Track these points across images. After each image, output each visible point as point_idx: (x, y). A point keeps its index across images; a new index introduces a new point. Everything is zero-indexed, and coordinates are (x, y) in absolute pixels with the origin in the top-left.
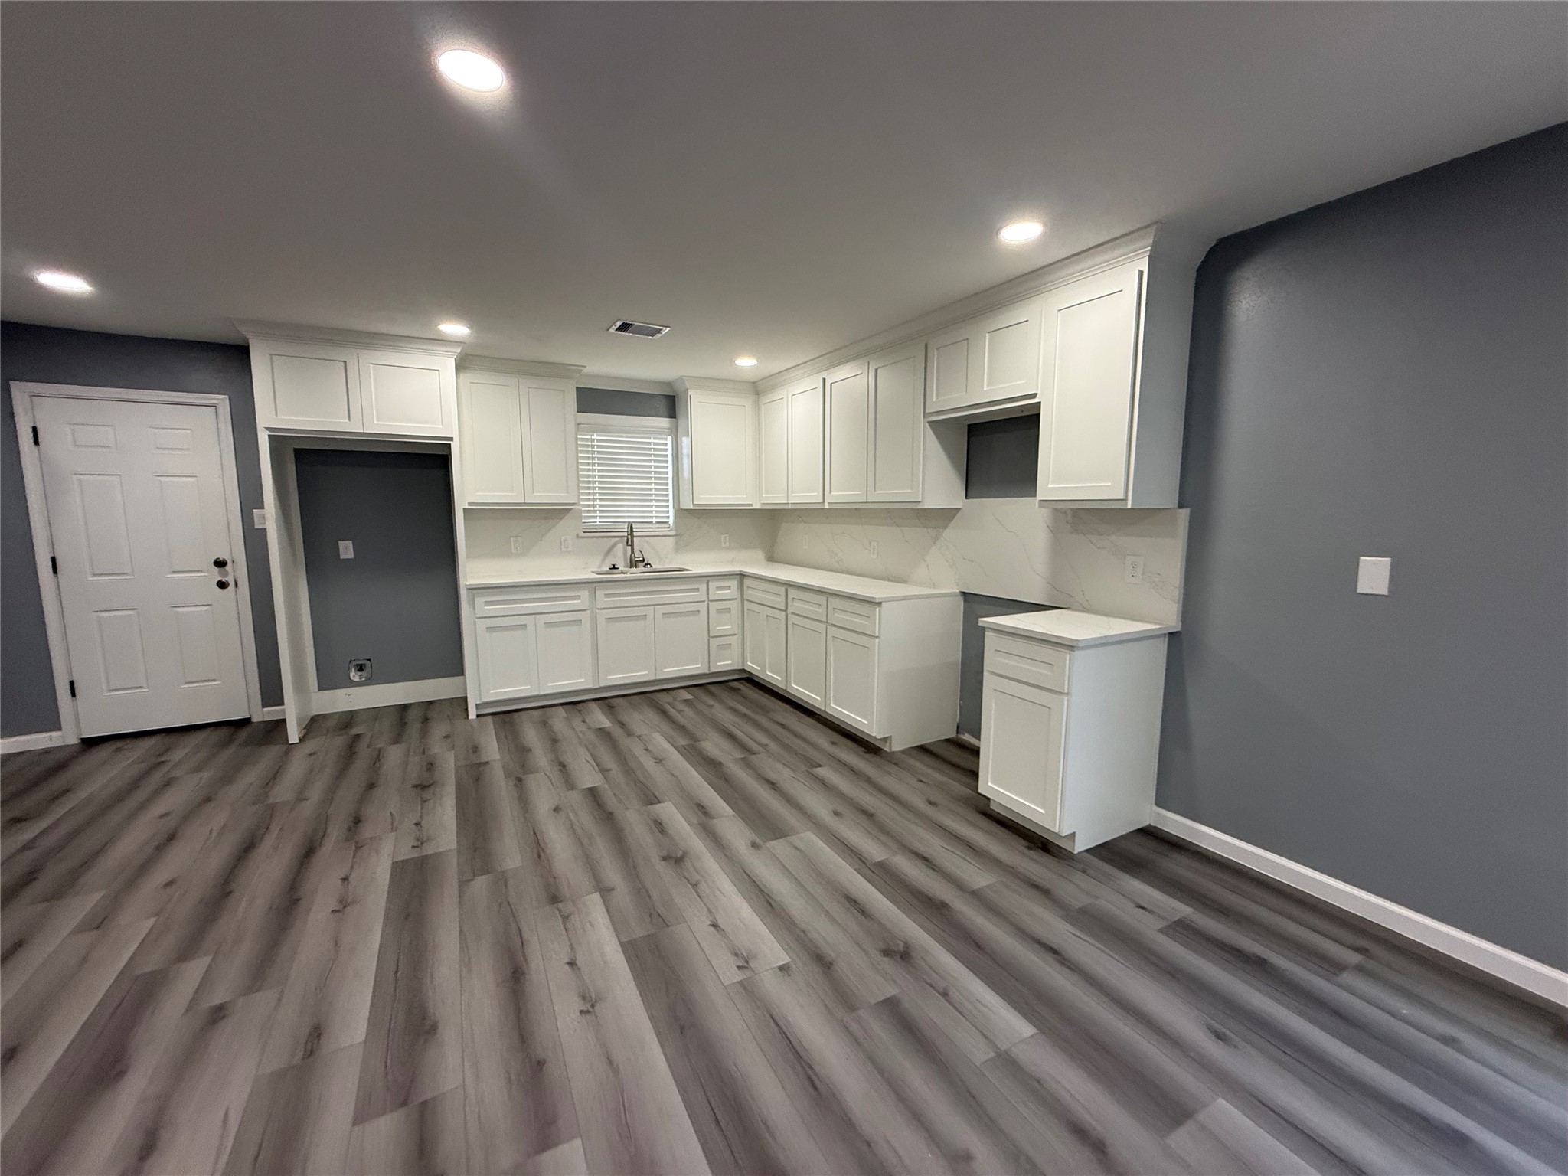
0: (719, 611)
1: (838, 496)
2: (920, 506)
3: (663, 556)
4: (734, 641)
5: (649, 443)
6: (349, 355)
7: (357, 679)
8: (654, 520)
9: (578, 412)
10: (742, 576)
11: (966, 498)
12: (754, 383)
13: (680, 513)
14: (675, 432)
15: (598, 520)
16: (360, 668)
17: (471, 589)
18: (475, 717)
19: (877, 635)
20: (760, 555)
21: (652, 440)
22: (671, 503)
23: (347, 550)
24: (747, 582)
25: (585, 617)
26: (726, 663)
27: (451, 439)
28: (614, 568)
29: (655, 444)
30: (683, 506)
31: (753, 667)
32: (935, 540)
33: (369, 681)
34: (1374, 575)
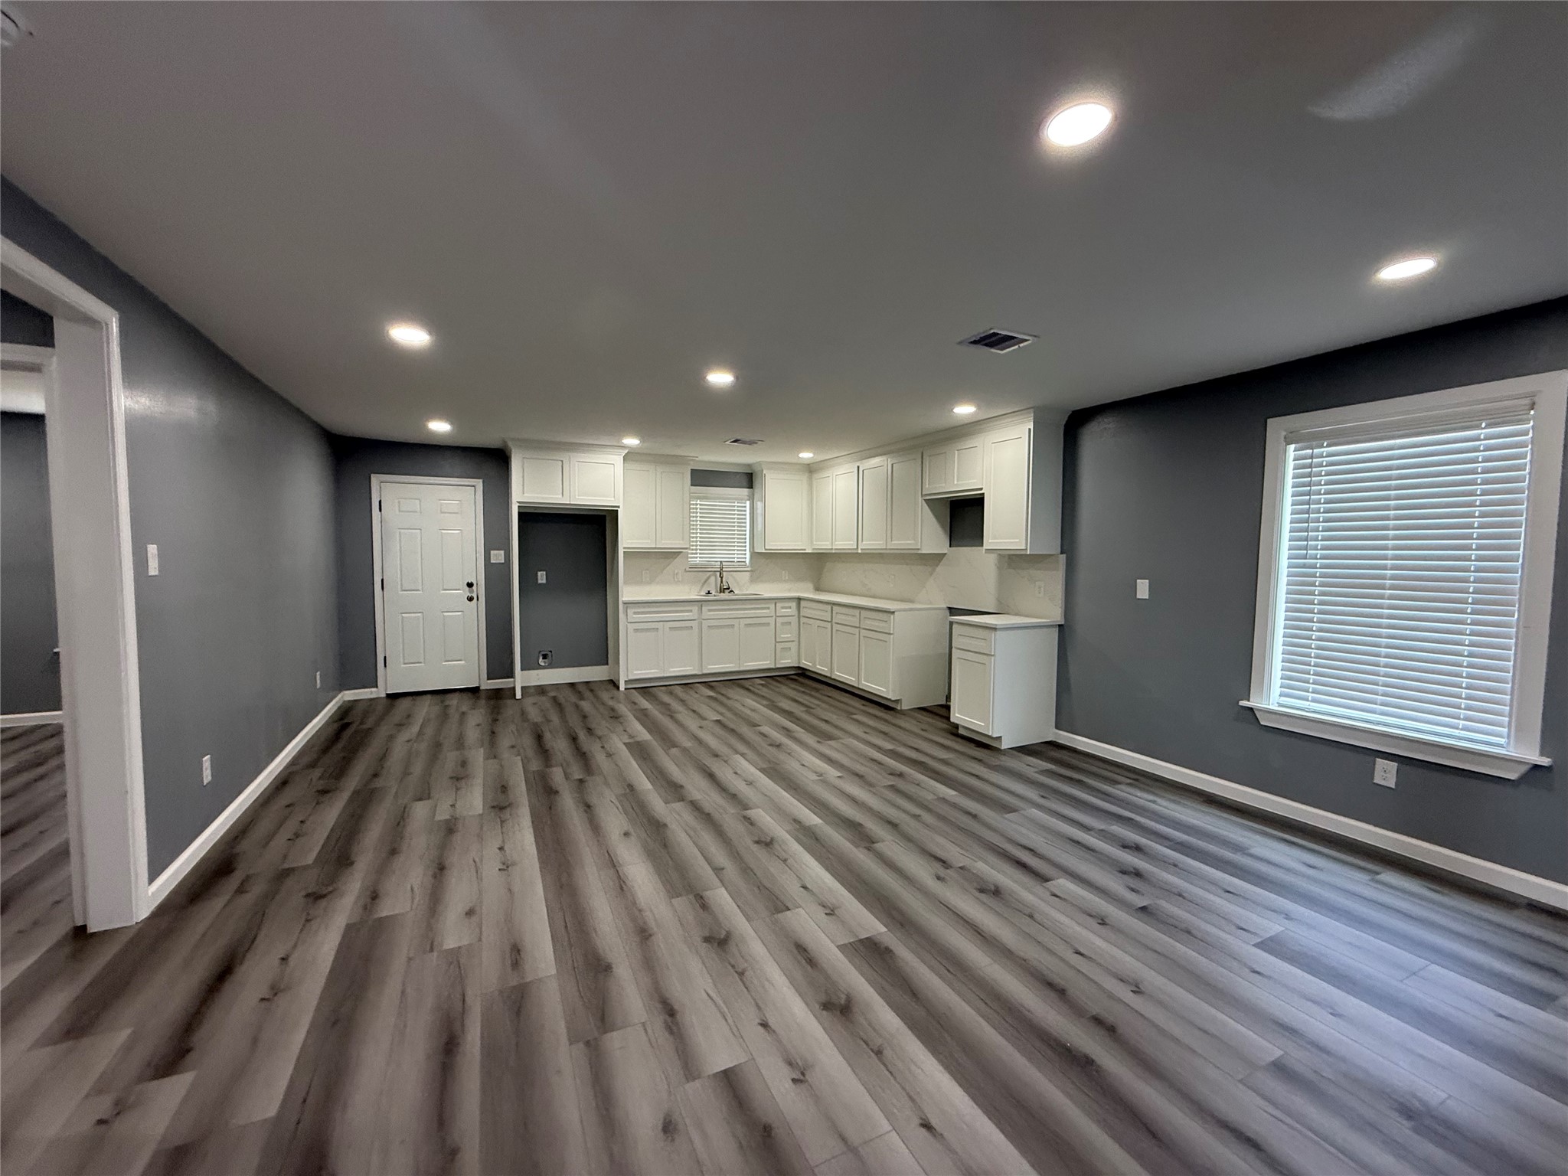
0: (783, 624)
1: (868, 544)
2: (920, 552)
3: (743, 586)
4: (793, 646)
5: (734, 506)
6: (565, 456)
7: (543, 664)
8: (736, 560)
9: (692, 485)
10: (799, 599)
11: (950, 546)
12: (809, 465)
13: (754, 555)
14: (752, 498)
15: (698, 559)
16: (545, 657)
17: (625, 603)
18: (623, 689)
19: (892, 632)
20: (810, 586)
21: (736, 504)
22: (748, 548)
23: (542, 577)
24: (803, 603)
25: (694, 624)
26: (788, 661)
27: (619, 507)
28: (709, 593)
29: (738, 507)
30: (757, 550)
31: (806, 664)
32: (931, 574)
33: (551, 666)
34: (1143, 589)
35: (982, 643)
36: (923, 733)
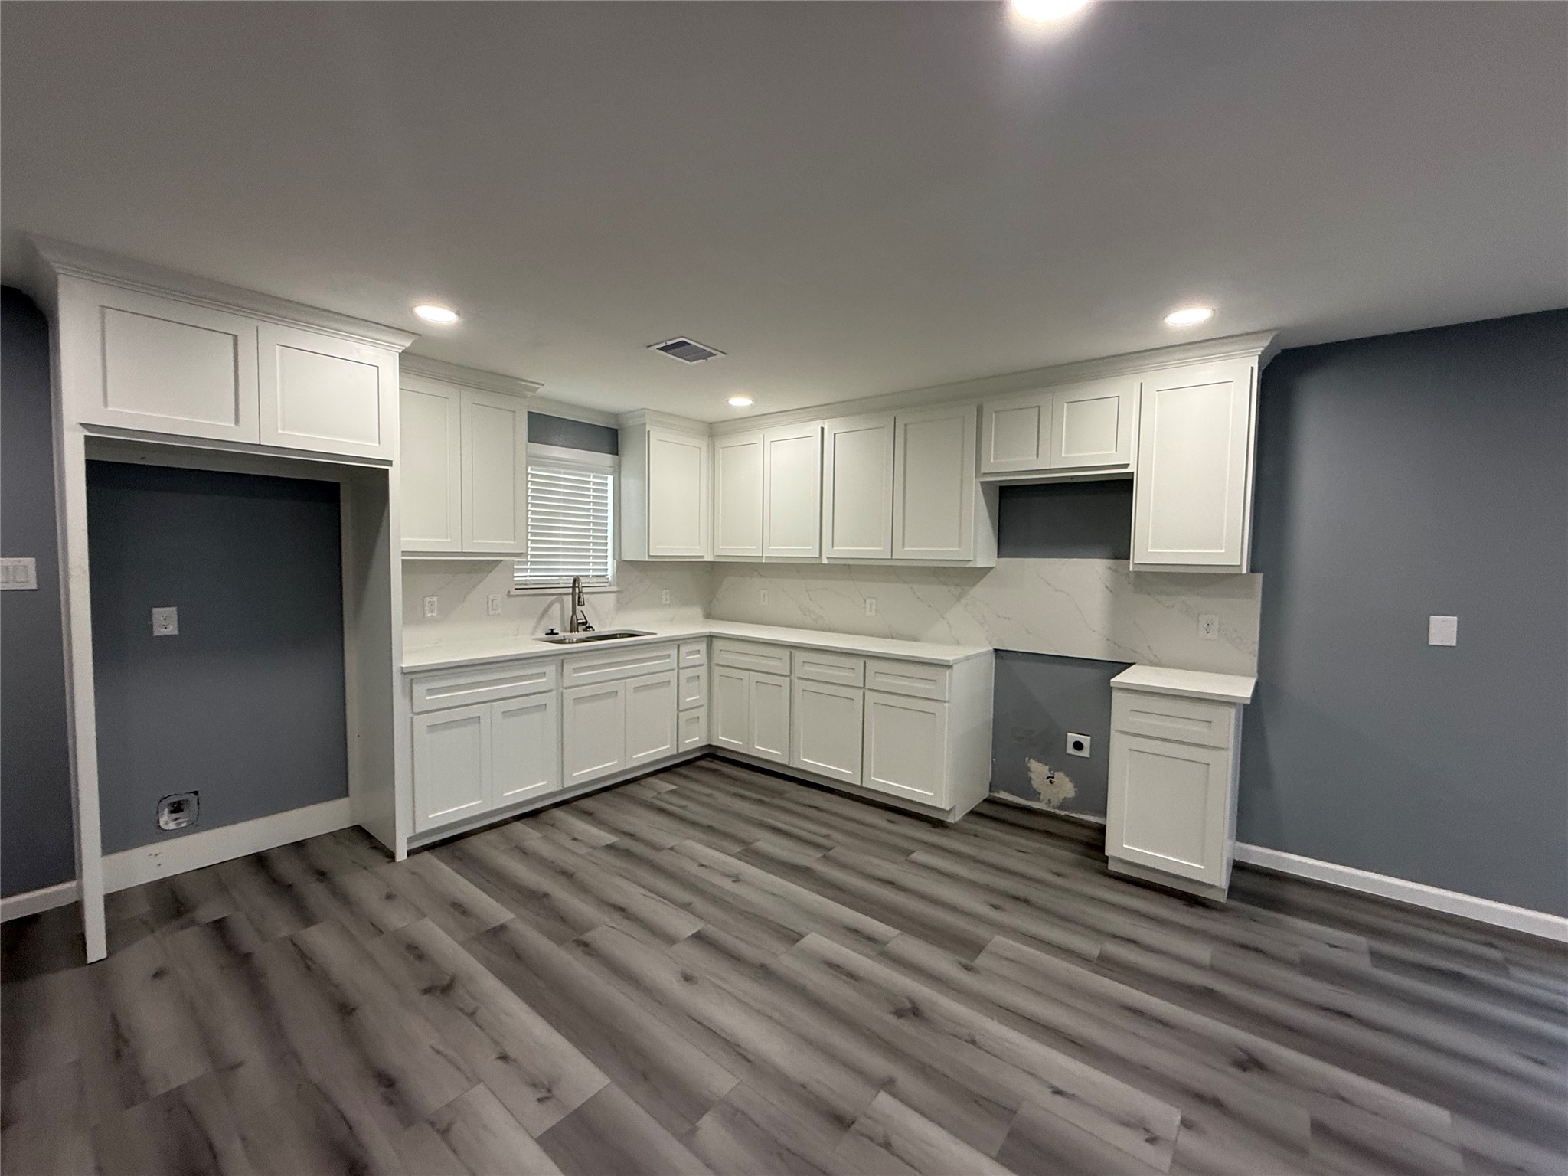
0: (689, 679)
1: (841, 549)
2: (970, 565)
3: (604, 615)
4: (702, 713)
5: (588, 483)
6: (245, 328)
7: (172, 826)
8: (591, 573)
9: (529, 441)
10: (710, 638)
11: (998, 557)
12: (710, 424)
13: (625, 566)
14: (617, 471)
15: (529, 573)
16: (177, 808)
17: (405, 673)
18: (405, 857)
19: (947, 699)
20: (697, 612)
21: (591, 479)
22: (610, 553)
23: (165, 621)
24: (718, 645)
25: (550, 699)
26: (694, 741)
27: (390, 463)
28: (552, 633)
29: (595, 483)
30: (628, 556)
31: (725, 740)
32: (959, 598)
33: (194, 827)
34: (1443, 630)
35: (1196, 727)
36: (1059, 881)
